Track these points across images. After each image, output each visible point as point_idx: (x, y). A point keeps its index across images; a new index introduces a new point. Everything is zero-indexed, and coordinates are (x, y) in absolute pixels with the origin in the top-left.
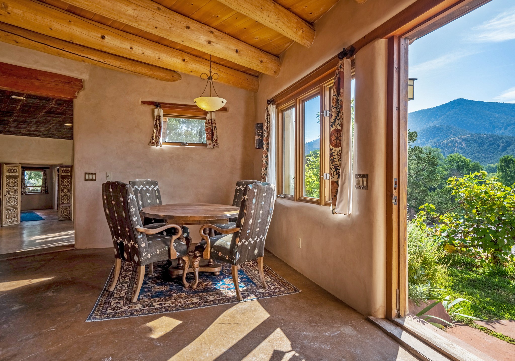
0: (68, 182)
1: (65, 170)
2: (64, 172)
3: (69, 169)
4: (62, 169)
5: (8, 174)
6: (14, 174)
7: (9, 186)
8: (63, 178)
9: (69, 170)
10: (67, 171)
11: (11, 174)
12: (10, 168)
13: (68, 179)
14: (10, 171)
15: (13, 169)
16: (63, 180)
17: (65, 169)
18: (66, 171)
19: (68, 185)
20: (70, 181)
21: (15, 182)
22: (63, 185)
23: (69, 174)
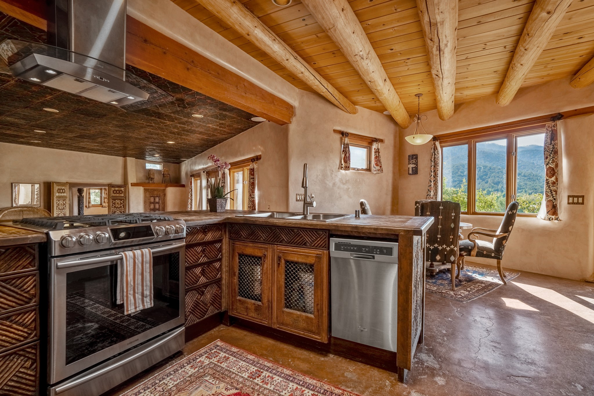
0: (121, 204)
1: (116, 191)
2: (115, 192)
3: (122, 189)
4: (113, 189)
5: (57, 194)
6: (63, 195)
7: (59, 208)
8: (115, 200)
9: (122, 191)
10: (120, 192)
11: (60, 195)
12: (60, 187)
13: (121, 200)
14: (59, 191)
15: (61, 189)
16: (114, 202)
17: (117, 189)
18: (118, 192)
19: (121, 207)
20: (124, 202)
21: (64, 204)
22: (115, 207)
23: (123, 195)
